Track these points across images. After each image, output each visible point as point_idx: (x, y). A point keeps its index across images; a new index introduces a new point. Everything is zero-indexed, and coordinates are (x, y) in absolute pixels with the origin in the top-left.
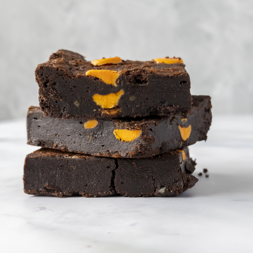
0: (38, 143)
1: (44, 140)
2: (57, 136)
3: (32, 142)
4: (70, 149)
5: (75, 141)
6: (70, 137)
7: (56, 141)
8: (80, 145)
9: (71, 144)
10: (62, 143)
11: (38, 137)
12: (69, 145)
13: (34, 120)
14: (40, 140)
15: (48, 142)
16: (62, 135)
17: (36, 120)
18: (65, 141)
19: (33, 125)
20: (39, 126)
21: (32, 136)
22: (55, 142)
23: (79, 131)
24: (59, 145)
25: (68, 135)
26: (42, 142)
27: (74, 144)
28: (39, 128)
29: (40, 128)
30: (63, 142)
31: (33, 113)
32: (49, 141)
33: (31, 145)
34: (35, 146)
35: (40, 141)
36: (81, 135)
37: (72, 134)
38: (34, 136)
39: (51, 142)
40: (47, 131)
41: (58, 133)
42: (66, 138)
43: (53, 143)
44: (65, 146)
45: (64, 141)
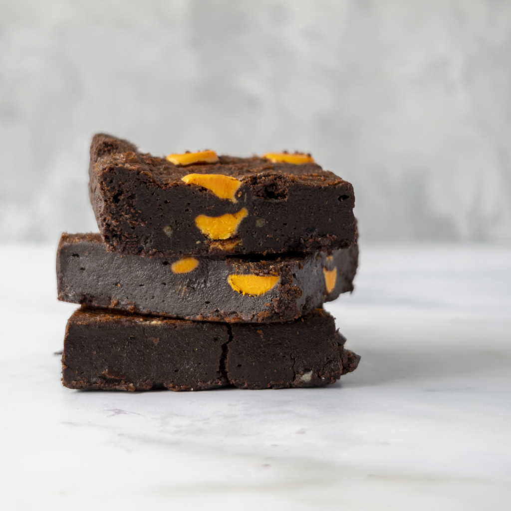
0: (81, 298)
1: (93, 292)
2: (119, 285)
3: (67, 296)
4: (144, 308)
5: (153, 294)
6: (144, 287)
7: (117, 294)
8: (163, 301)
9: (146, 299)
10: (127, 298)
11: (80, 288)
12: (141, 302)
13: (72, 258)
14: (85, 293)
15: (100, 296)
16: (127, 284)
17: (76, 258)
18: (134, 294)
19: (70, 266)
20: (83, 269)
21: (67, 287)
22: (115, 296)
23: (162, 277)
24: (123, 301)
25: (140, 284)
26: (88, 297)
27: (152, 300)
28: (83, 272)
29: (85, 271)
30: (130, 296)
31: (71, 245)
32: (102, 294)
33: (67, 301)
34: (75, 303)
35: (84, 295)
36: (165, 284)
37: (148, 283)
38: (72, 286)
39: (107, 297)
40: (99, 277)
41: (120, 281)
42: (136, 289)
43: (110, 298)
44: (135, 303)
45: (131, 294)
